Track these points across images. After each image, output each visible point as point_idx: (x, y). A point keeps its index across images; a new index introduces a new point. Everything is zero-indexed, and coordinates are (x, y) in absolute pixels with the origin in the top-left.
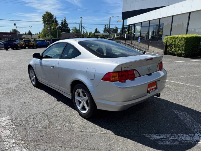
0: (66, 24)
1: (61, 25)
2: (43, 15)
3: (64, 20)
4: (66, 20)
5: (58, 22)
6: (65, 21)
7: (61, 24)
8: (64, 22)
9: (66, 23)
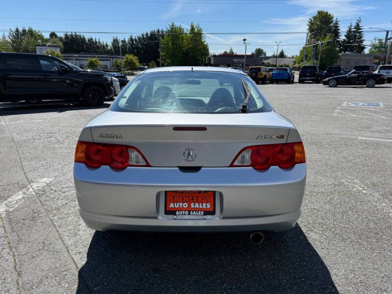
0: (358, 34)
1: (345, 36)
2: (311, 20)
3: (354, 25)
4: (360, 25)
5: (339, 31)
6: (358, 27)
7: (346, 34)
8: (355, 28)
9: (360, 31)
